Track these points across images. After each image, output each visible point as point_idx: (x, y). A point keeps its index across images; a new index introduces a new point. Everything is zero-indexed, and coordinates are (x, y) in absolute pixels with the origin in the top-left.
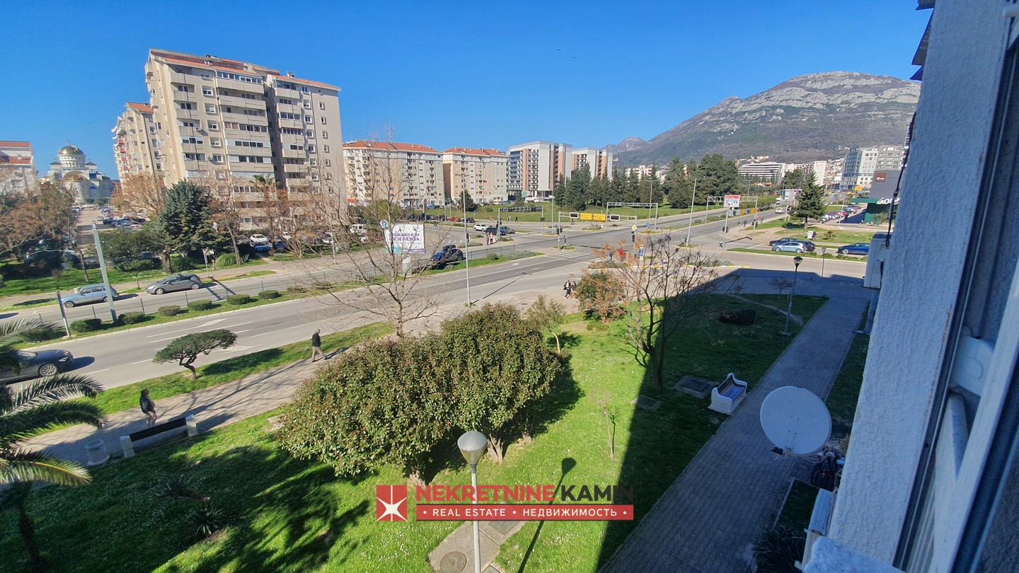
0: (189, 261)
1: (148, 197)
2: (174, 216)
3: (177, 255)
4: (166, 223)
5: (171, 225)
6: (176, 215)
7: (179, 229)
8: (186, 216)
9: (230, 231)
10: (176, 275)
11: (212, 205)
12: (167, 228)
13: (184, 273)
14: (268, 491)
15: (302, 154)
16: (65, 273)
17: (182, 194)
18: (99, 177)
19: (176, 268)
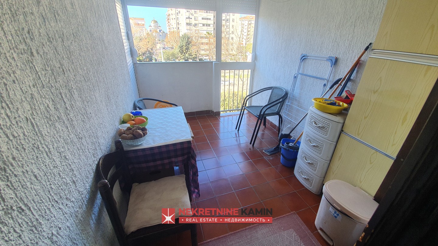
1: (175, 39)
4: (179, 49)
5: (181, 50)
6: (182, 46)
7: (183, 51)
8: (185, 47)
9: (197, 54)
11: (192, 43)
15: (224, 23)
17: (184, 38)
18: (162, 31)
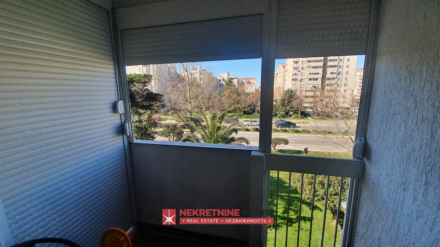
0: (285, 115)
1: (279, 94)
2: (284, 100)
3: (282, 113)
5: (282, 103)
6: (285, 100)
7: (284, 104)
8: (287, 100)
9: (299, 106)
10: (280, 119)
11: (295, 97)
12: (281, 104)
13: (282, 119)
14: (282, 194)
15: (335, 76)
16: (255, 114)
17: (288, 92)
19: (281, 117)
